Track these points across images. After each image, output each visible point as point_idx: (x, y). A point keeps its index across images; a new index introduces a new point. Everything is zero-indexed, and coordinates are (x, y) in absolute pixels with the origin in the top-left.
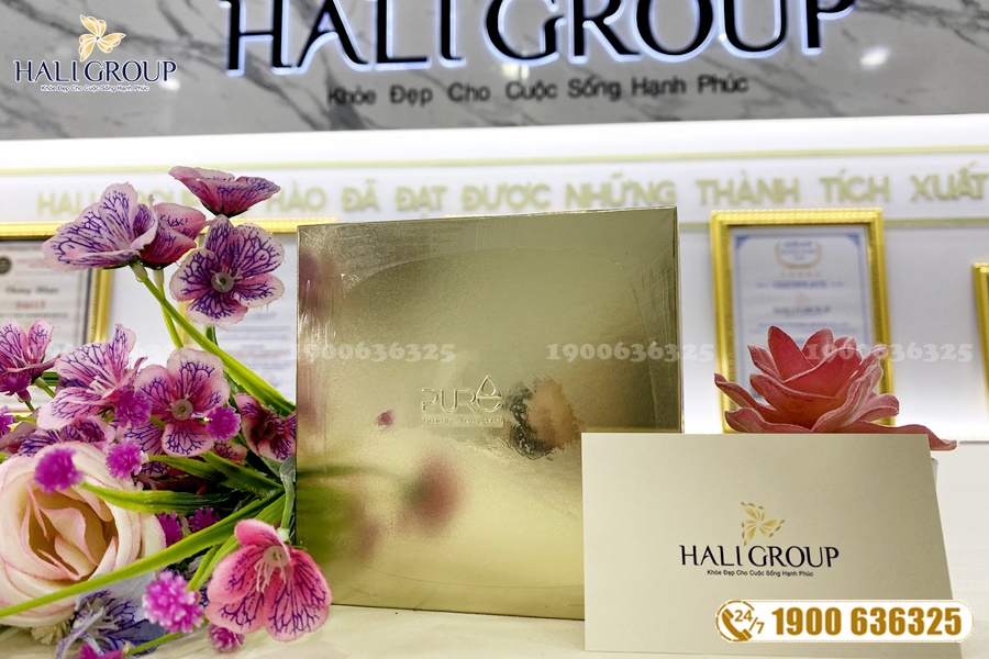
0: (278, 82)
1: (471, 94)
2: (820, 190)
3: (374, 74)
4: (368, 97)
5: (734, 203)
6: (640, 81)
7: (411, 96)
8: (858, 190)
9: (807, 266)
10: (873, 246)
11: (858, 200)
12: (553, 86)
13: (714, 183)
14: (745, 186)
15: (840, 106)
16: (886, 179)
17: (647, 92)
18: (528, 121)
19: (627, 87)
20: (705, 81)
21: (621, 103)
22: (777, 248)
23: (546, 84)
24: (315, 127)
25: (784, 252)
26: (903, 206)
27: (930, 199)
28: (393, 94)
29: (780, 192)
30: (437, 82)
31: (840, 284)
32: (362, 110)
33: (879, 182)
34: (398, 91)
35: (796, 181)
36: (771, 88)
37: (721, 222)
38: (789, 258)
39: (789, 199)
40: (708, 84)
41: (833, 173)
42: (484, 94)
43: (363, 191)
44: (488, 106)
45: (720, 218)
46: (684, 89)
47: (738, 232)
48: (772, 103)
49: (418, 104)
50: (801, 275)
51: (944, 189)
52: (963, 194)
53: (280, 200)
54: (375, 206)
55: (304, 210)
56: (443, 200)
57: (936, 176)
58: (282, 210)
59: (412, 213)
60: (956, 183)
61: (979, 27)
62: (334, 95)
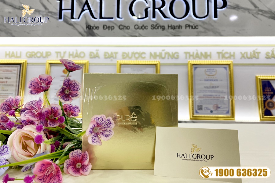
0: (73, 23)
1: (125, 28)
2: (217, 55)
3: (99, 21)
4: (97, 28)
5: (194, 58)
6: (170, 25)
7: (109, 28)
9: (213, 75)
10: (230, 71)
12: (147, 26)
13: (189, 53)
14: (197, 54)
15: (222, 33)
16: (234, 53)
17: (172, 28)
18: (140, 35)
19: (166, 27)
20: (187, 26)
21: (165, 31)
22: (205, 70)
23: (145, 26)
24: (83, 35)
25: (207, 72)
26: (238, 60)
27: (245, 58)
29: (206, 56)
30: (116, 24)
31: (221, 80)
32: (95, 31)
33: (232, 54)
34: (105, 26)
35: (211, 53)
36: (204, 28)
37: (191, 63)
38: (208, 73)
39: (209, 58)
40: (188, 27)
41: (220, 51)
42: (128, 28)
44: (129, 31)
45: (191, 62)
46: (181, 28)
47: (195, 66)
48: (205, 32)
49: (110, 30)
50: (211, 78)
51: (249, 56)
52: (254, 57)
53: (72, 55)
54: (98, 57)
55: (79, 58)
56: (117, 56)
57: (247, 52)
58: (73, 58)
59: (108, 59)
60: (252, 54)
61: (259, 14)
62: (88, 27)
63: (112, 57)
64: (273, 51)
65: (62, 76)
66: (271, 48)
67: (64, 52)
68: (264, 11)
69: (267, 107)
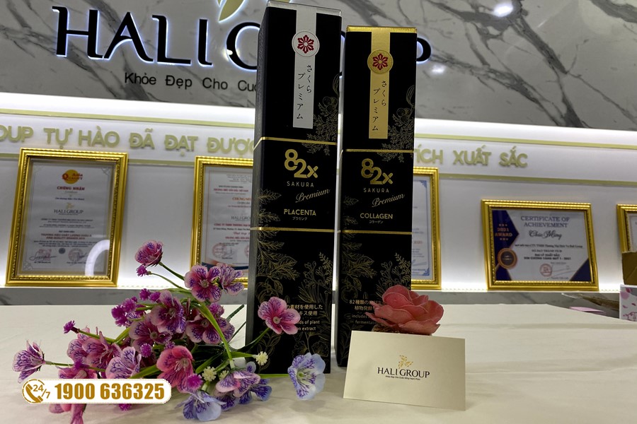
0: (92, 65)
1: (216, 85)
3: (156, 65)
4: (151, 81)
7: (179, 82)
8: (427, 157)
10: (433, 188)
11: (427, 162)
16: (441, 151)
18: (251, 104)
24: (116, 96)
26: (448, 167)
27: (462, 164)
28: (167, 80)
30: (195, 76)
32: (147, 88)
33: (438, 153)
34: (169, 78)
42: (224, 86)
43: (144, 137)
44: (226, 93)
49: (183, 87)
51: (469, 159)
52: (478, 162)
53: (88, 138)
54: (151, 146)
55: (104, 146)
56: (195, 145)
57: (466, 152)
58: (89, 145)
59: (174, 152)
60: (476, 156)
61: (489, 77)
62: (129, 77)
63: (184, 147)
64: (513, 152)
65: (61, 188)
66: (510, 146)
67: (67, 130)
68: (499, 72)
69: (501, 263)
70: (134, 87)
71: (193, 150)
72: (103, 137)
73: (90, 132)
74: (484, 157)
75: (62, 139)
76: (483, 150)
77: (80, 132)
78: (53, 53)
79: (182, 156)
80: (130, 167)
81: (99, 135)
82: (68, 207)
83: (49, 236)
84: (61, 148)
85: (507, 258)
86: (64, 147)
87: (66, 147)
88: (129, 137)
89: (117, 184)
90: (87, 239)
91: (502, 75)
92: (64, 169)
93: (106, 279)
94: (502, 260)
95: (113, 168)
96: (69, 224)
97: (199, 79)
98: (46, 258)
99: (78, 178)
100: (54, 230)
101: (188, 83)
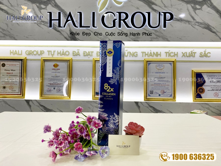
0: (60, 30)
2: (165, 54)
10: (174, 66)
11: (172, 56)
13: (145, 52)
14: (151, 53)
17: (133, 35)
18: (110, 40)
19: (129, 34)
21: (127, 37)
23: (113, 33)
24: (68, 40)
26: (180, 58)
27: (185, 57)
29: (157, 54)
31: (168, 73)
32: (77, 36)
33: (176, 53)
35: (160, 52)
36: (156, 35)
37: (146, 60)
38: (158, 68)
40: (144, 34)
41: (168, 51)
42: (101, 34)
46: (140, 35)
47: (149, 62)
49: (88, 36)
50: (160, 71)
53: (60, 53)
54: (79, 55)
55: (65, 55)
56: (93, 54)
57: (187, 52)
58: (60, 55)
59: (86, 57)
60: (190, 54)
61: (196, 25)
62: (71, 33)
63: (89, 55)
64: (205, 52)
65: (53, 69)
66: (204, 50)
67: (54, 51)
68: (200, 23)
69: (198, 92)
70: (73, 37)
71: (92, 56)
72: (65, 52)
73: (60, 51)
74: (193, 54)
75: (52, 54)
76: (193, 52)
77: (58, 51)
78: (48, 27)
79: (89, 58)
80: (73, 62)
81: (63, 52)
82: (55, 75)
83: (51, 84)
84: (53, 57)
85: (201, 90)
86: (53, 56)
87: (54, 56)
88: (72, 52)
89: (69, 68)
90: (61, 85)
91: (201, 23)
92: (54, 63)
93: (67, 97)
94: (199, 91)
95: (68, 62)
96: (56, 80)
97: (93, 32)
98: (50, 91)
99: (58, 66)
100: (52, 82)
101: (90, 34)
